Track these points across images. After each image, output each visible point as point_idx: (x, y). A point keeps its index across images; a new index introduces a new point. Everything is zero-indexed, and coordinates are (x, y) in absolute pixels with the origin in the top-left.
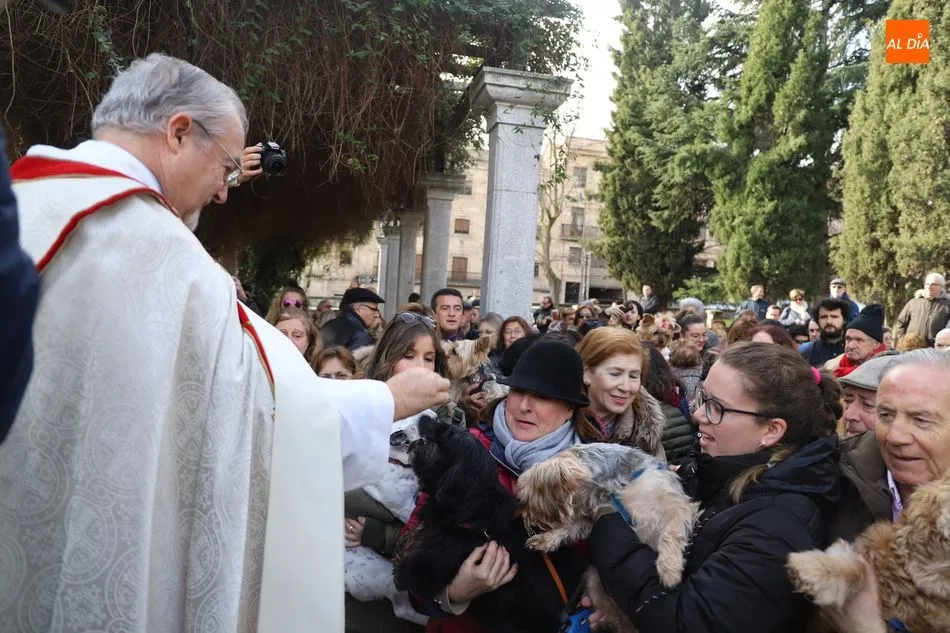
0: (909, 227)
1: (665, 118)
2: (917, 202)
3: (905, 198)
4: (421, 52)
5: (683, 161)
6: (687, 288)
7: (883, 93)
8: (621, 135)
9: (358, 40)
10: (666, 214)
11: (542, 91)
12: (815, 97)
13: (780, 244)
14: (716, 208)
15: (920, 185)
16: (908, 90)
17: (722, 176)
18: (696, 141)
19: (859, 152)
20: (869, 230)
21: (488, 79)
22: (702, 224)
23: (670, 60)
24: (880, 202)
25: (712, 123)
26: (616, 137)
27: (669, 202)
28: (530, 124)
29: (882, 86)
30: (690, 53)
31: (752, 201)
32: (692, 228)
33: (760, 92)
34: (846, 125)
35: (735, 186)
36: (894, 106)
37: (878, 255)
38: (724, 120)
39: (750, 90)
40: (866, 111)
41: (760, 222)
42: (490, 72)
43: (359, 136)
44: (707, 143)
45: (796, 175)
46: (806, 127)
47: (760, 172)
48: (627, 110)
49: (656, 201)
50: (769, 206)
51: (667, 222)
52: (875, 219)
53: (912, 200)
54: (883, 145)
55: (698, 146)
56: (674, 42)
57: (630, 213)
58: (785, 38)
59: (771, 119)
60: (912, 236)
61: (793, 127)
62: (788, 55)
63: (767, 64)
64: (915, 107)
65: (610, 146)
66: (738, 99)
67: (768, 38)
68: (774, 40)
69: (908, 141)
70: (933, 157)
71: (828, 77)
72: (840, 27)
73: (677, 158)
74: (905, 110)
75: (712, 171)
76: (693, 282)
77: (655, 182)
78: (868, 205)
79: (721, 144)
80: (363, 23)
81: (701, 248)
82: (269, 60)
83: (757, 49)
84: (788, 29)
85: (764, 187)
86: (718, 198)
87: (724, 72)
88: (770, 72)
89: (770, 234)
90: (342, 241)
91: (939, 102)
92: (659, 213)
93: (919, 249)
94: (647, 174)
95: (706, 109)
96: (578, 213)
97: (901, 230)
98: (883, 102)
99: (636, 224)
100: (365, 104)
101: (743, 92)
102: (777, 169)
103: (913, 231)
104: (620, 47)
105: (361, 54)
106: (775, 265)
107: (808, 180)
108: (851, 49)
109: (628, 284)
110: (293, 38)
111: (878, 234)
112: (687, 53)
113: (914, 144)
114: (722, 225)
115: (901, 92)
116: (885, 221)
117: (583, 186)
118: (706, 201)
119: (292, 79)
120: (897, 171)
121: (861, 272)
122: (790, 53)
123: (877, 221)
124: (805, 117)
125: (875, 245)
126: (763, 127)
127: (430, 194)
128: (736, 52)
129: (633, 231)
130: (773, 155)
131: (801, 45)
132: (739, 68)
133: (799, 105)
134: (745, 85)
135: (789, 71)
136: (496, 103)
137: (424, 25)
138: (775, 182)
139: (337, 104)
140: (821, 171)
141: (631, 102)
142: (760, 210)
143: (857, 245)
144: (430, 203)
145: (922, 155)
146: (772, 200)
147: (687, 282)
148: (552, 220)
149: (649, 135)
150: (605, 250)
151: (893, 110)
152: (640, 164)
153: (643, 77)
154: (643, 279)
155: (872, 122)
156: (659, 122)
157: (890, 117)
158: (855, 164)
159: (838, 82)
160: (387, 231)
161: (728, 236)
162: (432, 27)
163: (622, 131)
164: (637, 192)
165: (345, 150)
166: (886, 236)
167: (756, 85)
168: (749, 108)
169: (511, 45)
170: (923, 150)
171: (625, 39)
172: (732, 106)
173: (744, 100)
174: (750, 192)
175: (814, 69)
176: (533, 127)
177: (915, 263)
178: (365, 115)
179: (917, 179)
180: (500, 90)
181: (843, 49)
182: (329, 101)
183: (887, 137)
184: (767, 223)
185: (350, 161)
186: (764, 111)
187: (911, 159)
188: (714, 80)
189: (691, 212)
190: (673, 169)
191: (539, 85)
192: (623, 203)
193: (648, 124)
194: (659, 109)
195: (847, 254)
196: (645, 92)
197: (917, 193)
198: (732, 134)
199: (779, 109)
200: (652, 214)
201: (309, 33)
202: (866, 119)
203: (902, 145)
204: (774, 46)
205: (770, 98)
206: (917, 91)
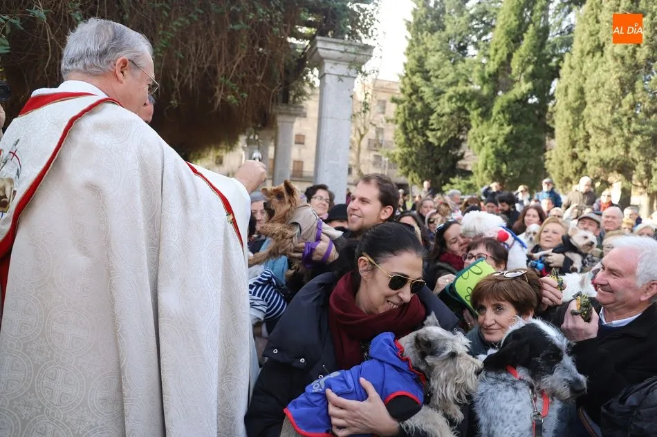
0: (596, 145)
1: (439, 68)
2: (601, 129)
3: (594, 126)
4: (276, 26)
5: (450, 98)
6: (452, 184)
7: (583, 56)
8: (410, 79)
9: (234, 18)
10: (439, 134)
11: (355, 53)
12: (539, 57)
13: (514, 155)
14: (472, 131)
15: (603, 117)
16: (598, 54)
17: (476, 108)
18: (460, 84)
19: (566, 95)
20: (571, 147)
21: (319, 45)
22: (463, 140)
23: (444, 28)
24: (579, 129)
25: (471, 72)
26: (407, 80)
27: (441, 126)
28: (347, 75)
29: (582, 52)
30: (457, 24)
31: (496, 126)
32: (456, 143)
33: (503, 53)
34: (559, 77)
35: (486, 115)
36: (589, 65)
37: (577, 164)
38: (479, 71)
39: (496, 50)
40: (571, 67)
41: (501, 140)
42: (321, 40)
43: (234, 80)
44: (467, 86)
45: (525, 109)
46: (533, 76)
47: (502, 107)
48: (414, 62)
49: (432, 125)
50: (507, 129)
51: (439, 139)
52: (575, 139)
53: (598, 128)
54: (581, 91)
55: (461, 88)
56: (447, 16)
57: (415, 132)
58: (520, 16)
59: (510, 71)
60: (597, 152)
61: (525, 77)
62: (522, 27)
63: (508, 33)
64: (602, 66)
65: (402, 86)
66: (488, 56)
67: (509, 16)
68: (513, 17)
69: (597, 89)
70: (612, 99)
71: (549, 43)
72: (559, 9)
73: (447, 96)
74: (596, 68)
75: (470, 105)
76: (455, 180)
77: (432, 112)
78: (571, 130)
79: (476, 87)
80: (238, 6)
81: (462, 157)
82: (175, 30)
83: (502, 23)
84: (522, 10)
85: (504, 117)
86: (473, 123)
87: (479, 38)
88: (510, 40)
89: (508, 148)
90: (217, 148)
91: (616, 64)
92: (434, 133)
93: (601, 160)
94: (427, 106)
95: (467, 63)
96: (380, 131)
97: (591, 148)
98: (582, 62)
99: (419, 140)
100: (238, 60)
101: (491, 52)
102: (512, 104)
103: (598, 148)
104: (411, 19)
105: (237, 27)
106: (510, 169)
107: (534, 112)
108: (565, 24)
109: (412, 180)
110: (191, 15)
111: (577, 150)
112: (455, 23)
113: (601, 91)
114: (476, 141)
115: (593, 56)
116: (582, 141)
117: (384, 113)
118: (466, 125)
119: (190, 42)
120: (590, 109)
121: (566, 174)
122: (523, 26)
123: (577, 141)
124: (533, 70)
125: (574, 157)
126: (505, 76)
127: (280, 119)
128: (488, 24)
129: (417, 145)
130: (511, 95)
131: (531, 22)
132: (490, 35)
133: (529, 62)
134: (493, 47)
135: (523, 39)
136: (325, 60)
137: (278, 8)
138: (511, 113)
139: (220, 58)
140: (542, 107)
141: (417, 57)
142: (501, 132)
143: (563, 156)
144: (279, 124)
145: (605, 98)
146: (509, 125)
147: (452, 180)
148: (362, 136)
149: (428, 79)
150: (397, 158)
151: (588, 68)
152: (421, 99)
153: (425, 39)
154: (423, 177)
155: (575, 75)
156: (435, 70)
157: (586, 72)
158: (563, 103)
159: (554, 47)
160: (249, 142)
161: (480, 149)
162: (283, 10)
163: (410, 75)
164: (420, 118)
165: (225, 89)
166: (582, 151)
167: (500, 48)
168: (495, 63)
169: (335, 23)
170: (606, 95)
171: (415, 13)
172: (484, 61)
173: (492, 58)
174: (495, 120)
175: (539, 38)
176: (349, 76)
177: (599, 169)
178: (238, 67)
179: (602, 114)
180: (327, 52)
181: (560, 24)
182: (214, 58)
183: (584, 85)
184: (506, 141)
185: (229, 97)
186: (505, 65)
187: (599, 101)
188: (473, 43)
189: (456, 132)
190: (444, 103)
191: (353, 49)
192: (410, 125)
193: (428, 72)
194: (436, 62)
195: (557, 163)
196: (426, 50)
197: (601, 123)
198: (484, 81)
199: (515, 64)
200: (429, 134)
201: (201, 11)
202: (571, 73)
203: (594, 91)
204: (513, 22)
205: (510, 56)
206: (604, 56)
